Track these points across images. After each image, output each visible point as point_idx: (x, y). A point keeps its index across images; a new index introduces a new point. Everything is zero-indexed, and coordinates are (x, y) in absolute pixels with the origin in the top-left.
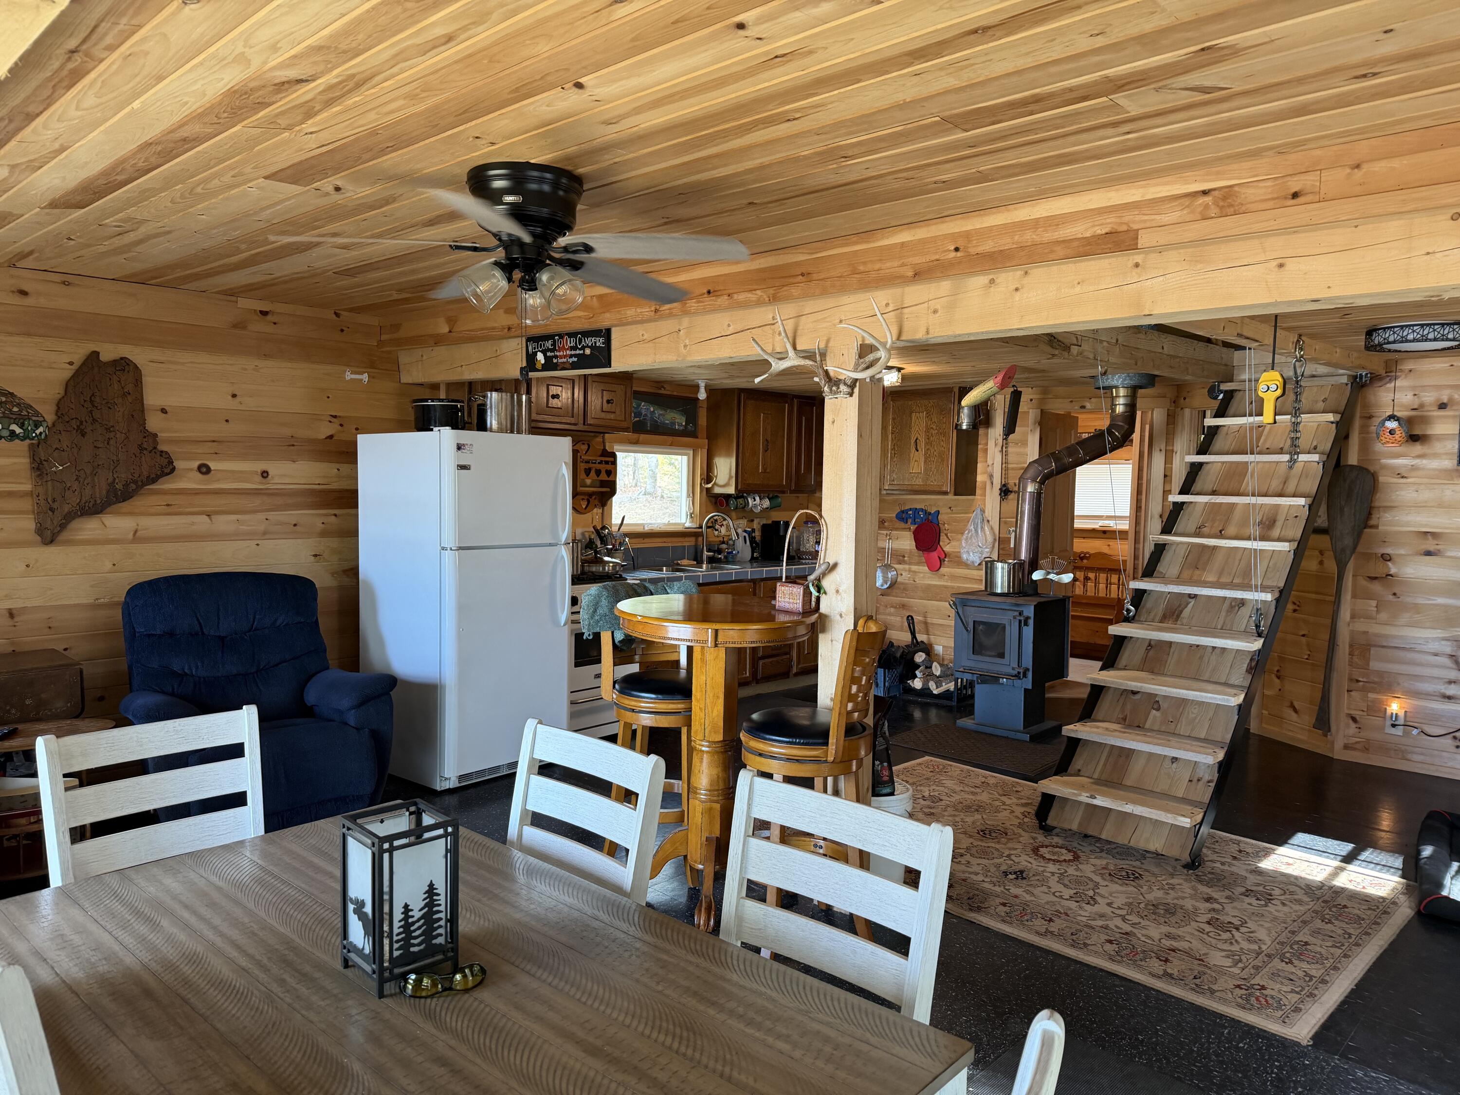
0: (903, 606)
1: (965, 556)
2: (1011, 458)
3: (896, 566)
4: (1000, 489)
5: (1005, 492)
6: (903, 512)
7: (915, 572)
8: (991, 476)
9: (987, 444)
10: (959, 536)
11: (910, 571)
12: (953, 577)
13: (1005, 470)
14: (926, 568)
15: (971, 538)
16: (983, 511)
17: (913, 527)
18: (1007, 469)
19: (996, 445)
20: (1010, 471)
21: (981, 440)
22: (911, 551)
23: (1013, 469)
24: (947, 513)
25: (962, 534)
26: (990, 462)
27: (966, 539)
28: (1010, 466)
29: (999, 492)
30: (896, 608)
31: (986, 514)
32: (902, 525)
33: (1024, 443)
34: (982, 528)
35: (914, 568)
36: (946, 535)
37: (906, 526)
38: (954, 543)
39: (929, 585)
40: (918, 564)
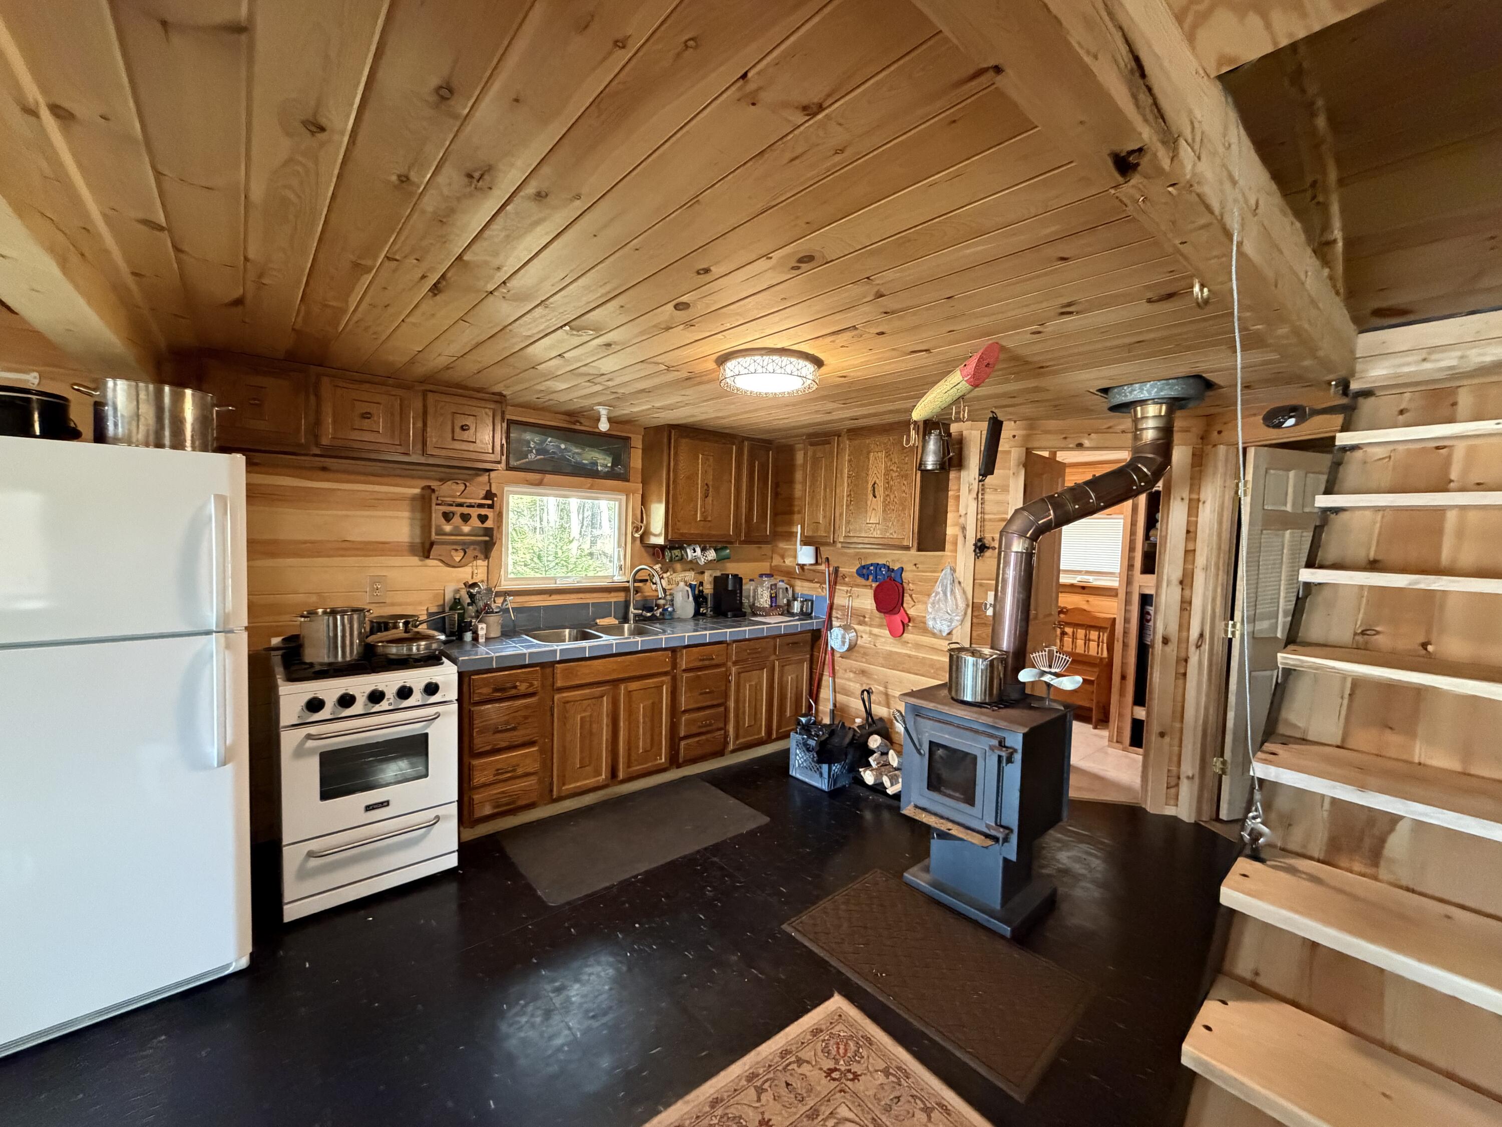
0: (863, 672)
1: (930, 623)
2: (988, 508)
3: (856, 627)
4: (975, 545)
5: (981, 547)
6: (863, 567)
7: (876, 635)
8: (964, 529)
9: (959, 490)
10: (925, 599)
11: (871, 633)
12: (918, 646)
13: (981, 522)
14: (887, 632)
15: (938, 602)
16: (953, 570)
17: (874, 585)
18: (983, 520)
19: (970, 491)
20: (986, 523)
21: (952, 485)
22: (872, 610)
23: (990, 520)
24: (912, 571)
25: (929, 595)
26: (962, 511)
27: (933, 603)
28: (986, 517)
29: (973, 548)
30: (855, 673)
31: (957, 575)
32: (862, 581)
33: (1005, 489)
34: (952, 591)
35: (876, 631)
36: (911, 596)
37: (868, 583)
38: (920, 606)
39: (891, 651)
40: (880, 626)
